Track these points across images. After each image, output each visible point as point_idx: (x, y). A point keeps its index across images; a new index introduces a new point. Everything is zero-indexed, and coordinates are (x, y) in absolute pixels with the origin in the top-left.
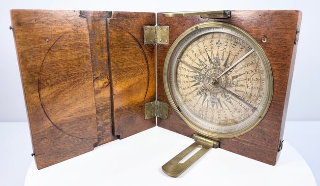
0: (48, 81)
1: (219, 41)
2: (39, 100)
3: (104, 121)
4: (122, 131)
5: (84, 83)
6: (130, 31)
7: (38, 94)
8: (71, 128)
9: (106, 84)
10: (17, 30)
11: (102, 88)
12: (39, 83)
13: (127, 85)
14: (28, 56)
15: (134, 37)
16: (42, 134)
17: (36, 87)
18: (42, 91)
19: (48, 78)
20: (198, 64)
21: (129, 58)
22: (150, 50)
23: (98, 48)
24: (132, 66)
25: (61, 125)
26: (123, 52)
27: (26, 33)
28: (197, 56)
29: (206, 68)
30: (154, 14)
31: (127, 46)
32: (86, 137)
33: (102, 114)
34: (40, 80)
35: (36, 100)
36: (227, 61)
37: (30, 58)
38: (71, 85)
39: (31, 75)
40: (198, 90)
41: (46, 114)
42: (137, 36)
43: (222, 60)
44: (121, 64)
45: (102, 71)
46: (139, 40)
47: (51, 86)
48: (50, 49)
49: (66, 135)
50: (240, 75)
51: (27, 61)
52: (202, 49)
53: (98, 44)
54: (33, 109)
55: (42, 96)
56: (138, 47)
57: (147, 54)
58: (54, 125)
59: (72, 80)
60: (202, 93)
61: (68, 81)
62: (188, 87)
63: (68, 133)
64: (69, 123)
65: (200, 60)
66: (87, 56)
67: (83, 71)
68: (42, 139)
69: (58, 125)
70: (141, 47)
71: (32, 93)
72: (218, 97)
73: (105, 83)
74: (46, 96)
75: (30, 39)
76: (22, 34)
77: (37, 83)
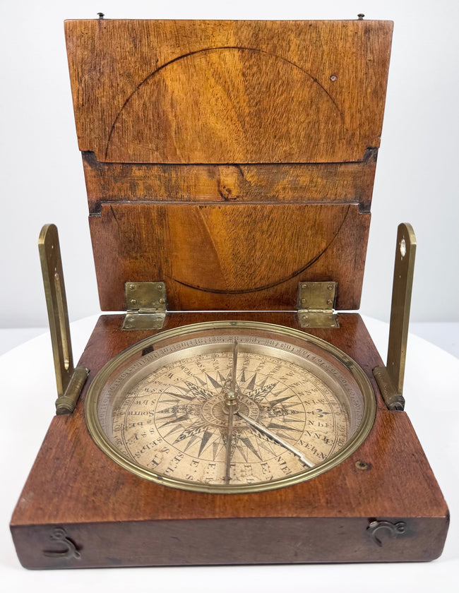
0: (255, 69)
1: (326, 413)
2: (220, 45)
3: (140, 183)
4: (110, 221)
5: (238, 143)
6: (329, 252)
7: (232, 44)
8: (144, 104)
9: (225, 193)
10: (357, 25)
11: (219, 182)
12: (254, 50)
13: (218, 240)
14: (308, 37)
15: (317, 259)
16: (145, 41)
17: (246, 44)
18: (237, 53)
19: (260, 70)
20: (264, 382)
21: (275, 247)
22: (285, 296)
23: (302, 179)
24: (258, 254)
25: (157, 84)
26: (289, 234)
27: (350, 39)
28: (281, 380)
29: (257, 395)
30: (356, 307)
31: (301, 243)
32: (115, 135)
33: (160, 179)
34: (259, 54)
35: (220, 40)
36: (283, 427)
37: (304, 40)
38: (239, 116)
39: (273, 38)
40: (200, 385)
41: (186, 55)
42: (319, 267)
43: (285, 421)
44: (265, 228)
45: (256, 185)
46: (310, 271)
47: (244, 75)
48: (316, 80)
49: (129, 91)
50: (255, 452)
51: (300, 34)
52: (300, 389)
53: (311, 181)
54: (203, 31)
55: (227, 53)
56: (296, 268)
57: (279, 287)
58: (158, 69)
59: (247, 119)
60: (194, 392)
61: (247, 111)
62: (204, 370)
63: (135, 96)
64: (158, 100)
65: (274, 385)
66: (291, 154)
67: (263, 143)
68: (134, 39)
69: (157, 77)
70: (295, 274)
71: (236, 34)
72: (191, 416)
73: (229, 191)
74: (224, 60)
75: (340, 46)
76: (350, 33)
77: (255, 47)
